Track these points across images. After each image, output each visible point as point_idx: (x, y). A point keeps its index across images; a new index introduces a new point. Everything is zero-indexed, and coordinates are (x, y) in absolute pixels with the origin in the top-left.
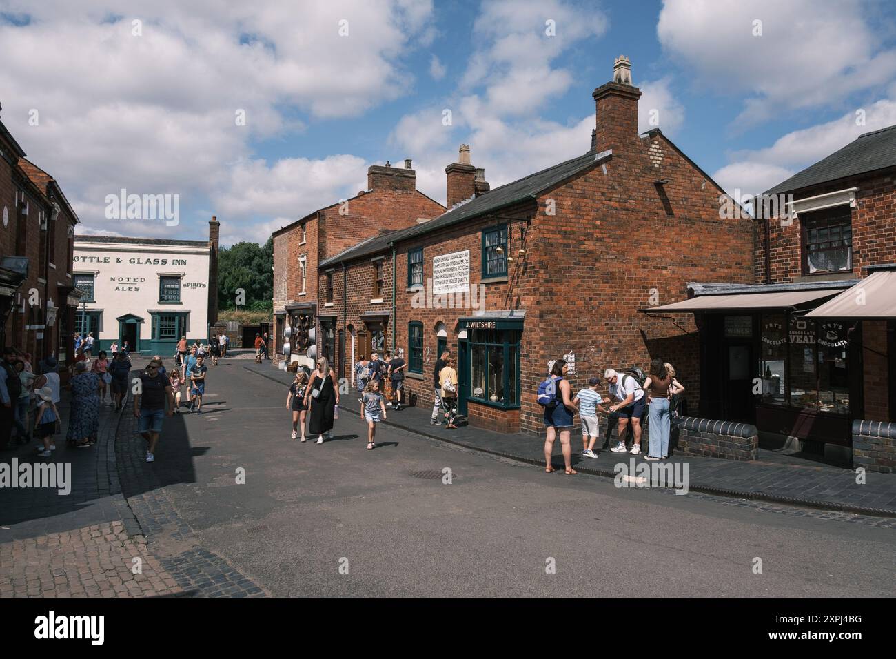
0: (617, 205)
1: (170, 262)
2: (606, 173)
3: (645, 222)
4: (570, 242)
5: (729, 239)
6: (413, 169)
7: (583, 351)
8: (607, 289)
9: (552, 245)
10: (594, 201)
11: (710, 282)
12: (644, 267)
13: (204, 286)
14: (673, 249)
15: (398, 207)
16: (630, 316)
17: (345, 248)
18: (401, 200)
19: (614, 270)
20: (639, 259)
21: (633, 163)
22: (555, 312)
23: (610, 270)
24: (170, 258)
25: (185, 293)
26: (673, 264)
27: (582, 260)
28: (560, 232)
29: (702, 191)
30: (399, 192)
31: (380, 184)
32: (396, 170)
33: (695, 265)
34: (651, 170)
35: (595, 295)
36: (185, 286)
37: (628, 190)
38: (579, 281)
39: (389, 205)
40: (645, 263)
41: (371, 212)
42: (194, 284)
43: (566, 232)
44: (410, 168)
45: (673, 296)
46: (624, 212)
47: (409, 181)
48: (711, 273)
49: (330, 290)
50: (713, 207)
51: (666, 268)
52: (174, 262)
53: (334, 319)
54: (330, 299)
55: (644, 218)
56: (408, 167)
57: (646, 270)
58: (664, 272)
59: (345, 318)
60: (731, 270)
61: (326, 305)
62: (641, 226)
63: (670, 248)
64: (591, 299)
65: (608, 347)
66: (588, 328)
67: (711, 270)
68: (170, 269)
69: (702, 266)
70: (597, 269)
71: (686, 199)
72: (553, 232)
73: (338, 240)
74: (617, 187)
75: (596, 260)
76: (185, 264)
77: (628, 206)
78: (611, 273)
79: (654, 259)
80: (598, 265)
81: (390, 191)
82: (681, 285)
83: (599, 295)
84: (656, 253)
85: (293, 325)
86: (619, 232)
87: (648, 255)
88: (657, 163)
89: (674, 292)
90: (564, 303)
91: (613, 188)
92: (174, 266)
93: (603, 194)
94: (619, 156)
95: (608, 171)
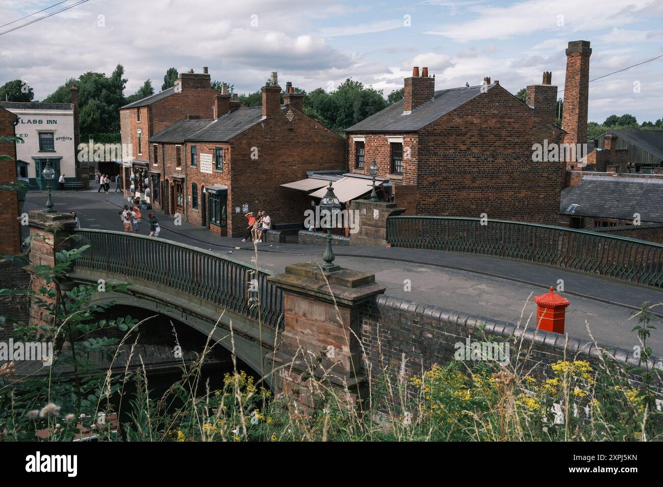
0: (269, 140)
1: (45, 122)
2: (263, 127)
3: (283, 146)
4: (246, 158)
5: (331, 150)
6: (209, 73)
7: (252, 203)
8: (264, 177)
9: (237, 160)
10: (257, 140)
11: (320, 170)
12: (283, 166)
13: (71, 139)
14: (299, 157)
15: (199, 99)
16: (276, 188)
17: (165, 128)
18: (201, 95)
19: (267, 168)
20: (281, 163)
21: (278, 121)
22: (238, 188)
23: (266, 168)
24: (45, 119)
25: (57, 144)
26: (299, 164)
27: (252, 165)
28: (241, 155)
29: (315, 129)
30: (199, 89)
31: (187, 86)
32: (197, 75)
33: (311, 163)
34: (287, 123)
35: (258, 179)
36: (57, 139)
37: (275, 133)
38: (250, 174)
39: (193, 98)
40: (284, 164)
41: (181, 104)
42: (64, 138)
43: (243, 154)
44: (207, 73)
45: (299, 178)
46: (273, 143)
47: (206, 82)
48: (321, 166)
49: (156, 157)
50: (321, 136)
51: (295, 166)
52: (49, 122)
53: (159, 175)
54: (156, 162)
55: (283, 145)
56: (205, 73)
57: (284, 167)
58: (294, 167)
59: (164, 175)
60: (331, 164)
61: (154, 165)
62: (282, 148)
63: (297, 157)
64: (256, 181)
65: (264, 201)
66: (255, 194)
67: (321, 165)
68: (45, 127)
69: (315, 163)
70: (259, 168)
71: (307, 134)
72: (237, 155)
73: (161, 123)
74: (269, 133)
75: (258, 165)
76: (56, 123)
77: (275, 140)
78: (266, 170)
79: (289, 162)
80: (259, 167)
81: (193, 90)
82: (303, 172)
83: (260, 179)
84: (290, 159)
85: (135, 173)
86: (270, 152)
87: (286, 161)
88: (291, 119)
89: (299, 176)
90: (242, 184)
91: (267, 133)
92: (48, 124)
93: (262, 136)
94: (270, 119)
95: (265, 126)
